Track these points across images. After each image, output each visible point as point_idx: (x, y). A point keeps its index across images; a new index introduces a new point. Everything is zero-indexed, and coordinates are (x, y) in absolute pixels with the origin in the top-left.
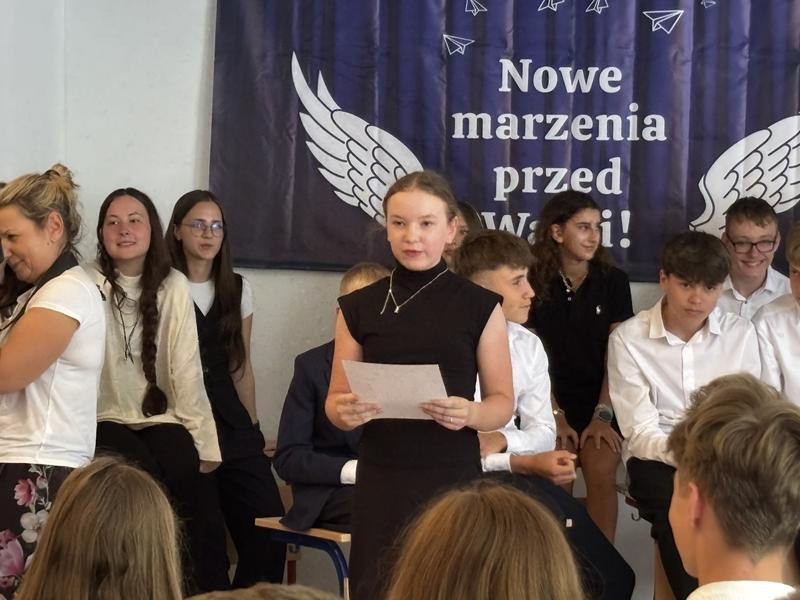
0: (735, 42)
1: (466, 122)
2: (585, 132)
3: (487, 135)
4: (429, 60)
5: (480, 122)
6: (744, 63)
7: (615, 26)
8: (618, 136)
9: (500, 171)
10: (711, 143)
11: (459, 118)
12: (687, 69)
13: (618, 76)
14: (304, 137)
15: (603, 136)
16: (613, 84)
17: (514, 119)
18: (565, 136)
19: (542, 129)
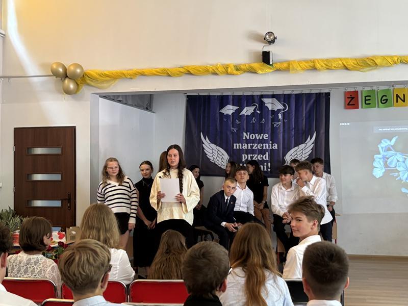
0: (291, 129)
1: (236, 145)
2: (261, 147)
3: (241, 148)
4: (229, 133)
5: (239, 145)
6: (293, 133)
7: (267, 126)
8: (267, 148)
9: (243, 155)
10: (287, 149)
11: (235, 144)
12: (282, 134)
13: (267, 136)
14: (203, 149)
15: (264, 148)
16: (266, 137)
17: (246, 145)
18: (257, 148)
19: (252, 147)
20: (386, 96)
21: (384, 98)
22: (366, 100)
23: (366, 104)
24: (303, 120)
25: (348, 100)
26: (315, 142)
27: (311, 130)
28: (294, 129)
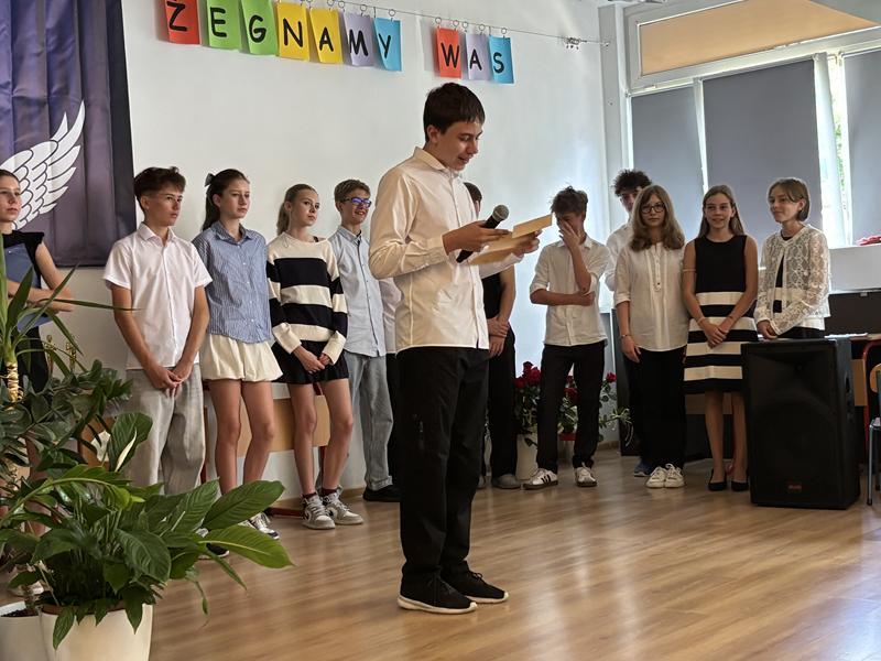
20: (261, 19)
21: (257, 24)
22: (214, 22)
23: (215, 33)
24: (38, 55)
25: (170, 11)
26: (85, 139)
27: (71, 97)
28: (11, 86)
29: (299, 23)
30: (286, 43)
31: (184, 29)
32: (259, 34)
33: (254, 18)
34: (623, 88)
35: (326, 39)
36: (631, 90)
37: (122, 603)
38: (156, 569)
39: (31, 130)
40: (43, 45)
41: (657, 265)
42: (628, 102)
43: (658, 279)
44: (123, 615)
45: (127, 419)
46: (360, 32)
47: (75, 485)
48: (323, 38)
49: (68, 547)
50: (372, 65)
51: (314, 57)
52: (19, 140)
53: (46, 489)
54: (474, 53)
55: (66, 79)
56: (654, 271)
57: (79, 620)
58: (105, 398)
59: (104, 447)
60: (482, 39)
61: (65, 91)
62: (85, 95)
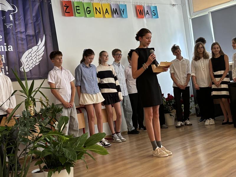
0: (23, 31)
8: (3, 50)
13: (1, 37)
20: (89, 8)
22: (77, 10)
23: (78, 13)
24: (31, 23)
25: (65, 8)
26: (46, 44)
27: (41, 33)
28: (25, 32)
29: (99, 8)
30: (96, 14)
31: (69, 13)
32: (89, 12)
33: (87, 8)
34: (189, 16)
35: (107, 11)
36: (191, 17)
37: (65, 167)
38: (73, 157)
39: (31, 43)
40: (32, 20)
41: (203, 64)
42: (191, 20)
43: (203, 68)
44: (65, 171)
45: (62, 118)
46: (116, 9)
47: (50, 136)
48: (106, 11)
49: (50, 153)
50: (120, 17)
51: (104, 17)
52: (28, 46)
53: (43, 138)
54: (147, 11)
55: (39, 29)
56: (202, 65)
57: (54, 173)
58: (56, 113)
59: (57, 126)
60: (149, 7)
61: (39, 32)
62: (44, 33)
